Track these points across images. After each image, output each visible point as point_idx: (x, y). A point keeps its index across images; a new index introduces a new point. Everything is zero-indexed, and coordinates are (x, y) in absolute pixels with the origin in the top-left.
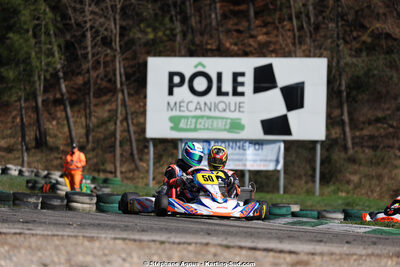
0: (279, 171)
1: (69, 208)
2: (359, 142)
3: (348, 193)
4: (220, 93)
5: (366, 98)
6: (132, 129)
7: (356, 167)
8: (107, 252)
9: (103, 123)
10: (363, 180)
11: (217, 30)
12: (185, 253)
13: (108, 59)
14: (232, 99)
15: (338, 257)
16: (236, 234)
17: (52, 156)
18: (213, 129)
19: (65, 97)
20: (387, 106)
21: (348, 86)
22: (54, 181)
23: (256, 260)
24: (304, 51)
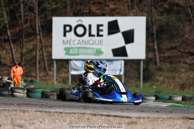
0: (121, 76)
1: (12, 96)
2: (163, 60)
3: (157, 86)
4: (90, 35)
5: (166, 37)
6: (45, 54)
7: (161, 73)
8: (32, 118)
9: (30, 51)
10: (165, 79)
11: (88, 2)
12: (73, 118)
13: (32, 18)
14: (96, 38)
15: (152, 120)
16: (99, 108)
17: (4, 69)
18: (87, 54)
19: (10, 38)
20: (177, 41)
21: (157, 31)
22: (4, 82)
23: (110, 121)
24: (134, 13)
